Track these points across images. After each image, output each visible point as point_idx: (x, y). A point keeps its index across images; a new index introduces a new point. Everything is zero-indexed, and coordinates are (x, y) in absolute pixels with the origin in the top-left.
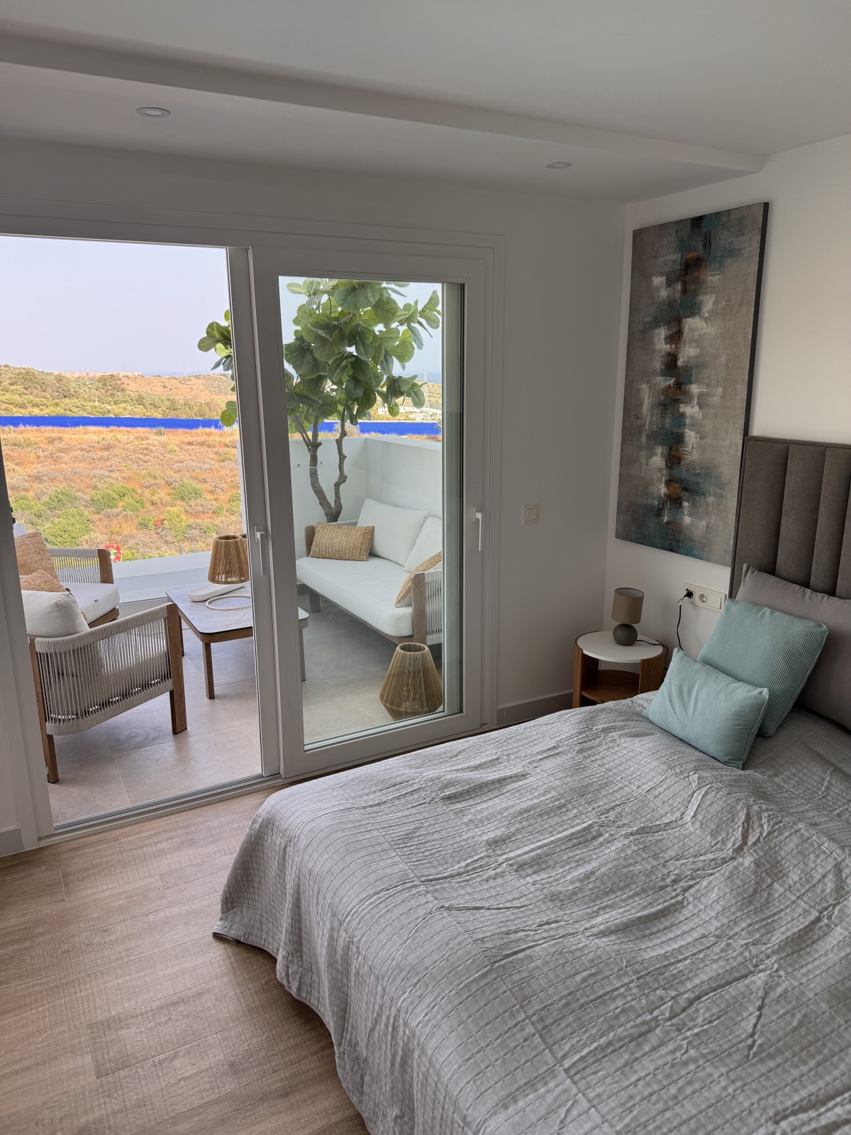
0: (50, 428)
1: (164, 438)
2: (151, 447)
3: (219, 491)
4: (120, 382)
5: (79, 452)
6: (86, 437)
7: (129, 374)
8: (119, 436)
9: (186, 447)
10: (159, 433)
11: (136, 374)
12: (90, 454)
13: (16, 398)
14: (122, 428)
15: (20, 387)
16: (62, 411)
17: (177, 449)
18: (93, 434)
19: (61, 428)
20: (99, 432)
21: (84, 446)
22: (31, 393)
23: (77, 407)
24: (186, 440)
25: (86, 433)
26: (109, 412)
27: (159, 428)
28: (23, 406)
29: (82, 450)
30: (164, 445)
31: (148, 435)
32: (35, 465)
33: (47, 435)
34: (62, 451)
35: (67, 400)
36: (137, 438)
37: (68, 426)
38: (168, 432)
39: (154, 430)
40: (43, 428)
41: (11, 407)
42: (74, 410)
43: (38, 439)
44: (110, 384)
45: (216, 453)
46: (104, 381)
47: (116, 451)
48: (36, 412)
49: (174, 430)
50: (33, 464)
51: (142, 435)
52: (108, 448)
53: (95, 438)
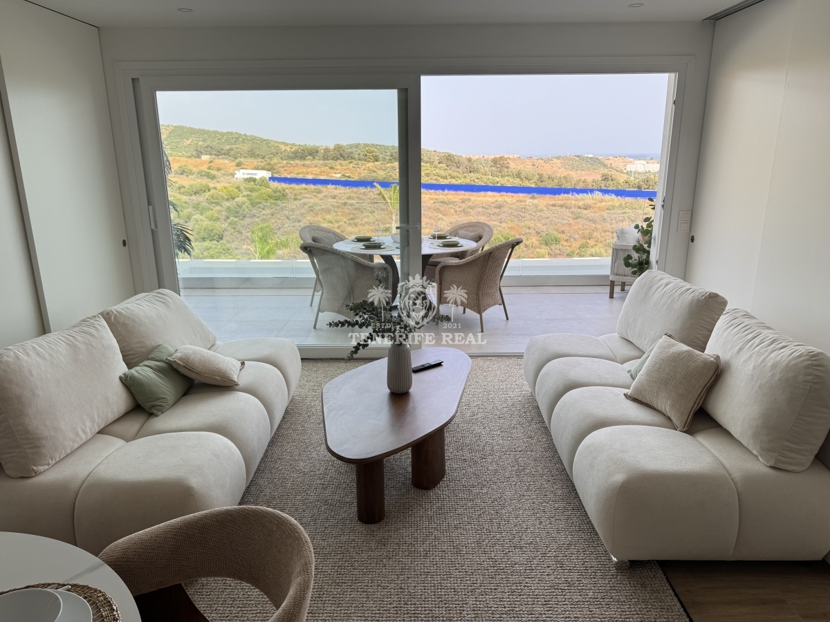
0: (463, 192)
1: (536, 201)
2: (527, 207)
3: (572, 240)
4: (506, 162)
5: (480, 209)
6: (486, 199)
7: (511, 157)
8: (506, 199)
9: (551, 208)
10: (533, 198)
11: (516, 156)
12: (488, 211)
13: (443, 173)
14: (508, 194)
15: (444, 165)
16: (469, 181)
17: (545, 209)
18: (490, 197)
19: (470, 193)
20: (494, 196)
21: (484, 205)
22: (450, 169)
23: (478, 179)
24: (551, 203)
25: (485, 196)
26: (498, 182)
27: (533, 194)
28: (445, 178)
29: (483, 207)
30: (536, 206)
31: (525, 199)
32: (455, 216)
33: (461, 197)
34: (470, 207)
35: (472, 174)
36: (518, 201)
37: (474, 191)
38: (539, 197)
39: (530, 196)
40: (459, 192)
41: (439, 178)
42: (476, 181)
43: (456, 200)
44: (499, 164)
45: (572, 213)
46: (495, 161)
47: (505, 209)
48: (454, 182)
49: (543, 195)
50: (453, 215)
51: (522, 199)
52: (500, 207)
53: (490, 200)
